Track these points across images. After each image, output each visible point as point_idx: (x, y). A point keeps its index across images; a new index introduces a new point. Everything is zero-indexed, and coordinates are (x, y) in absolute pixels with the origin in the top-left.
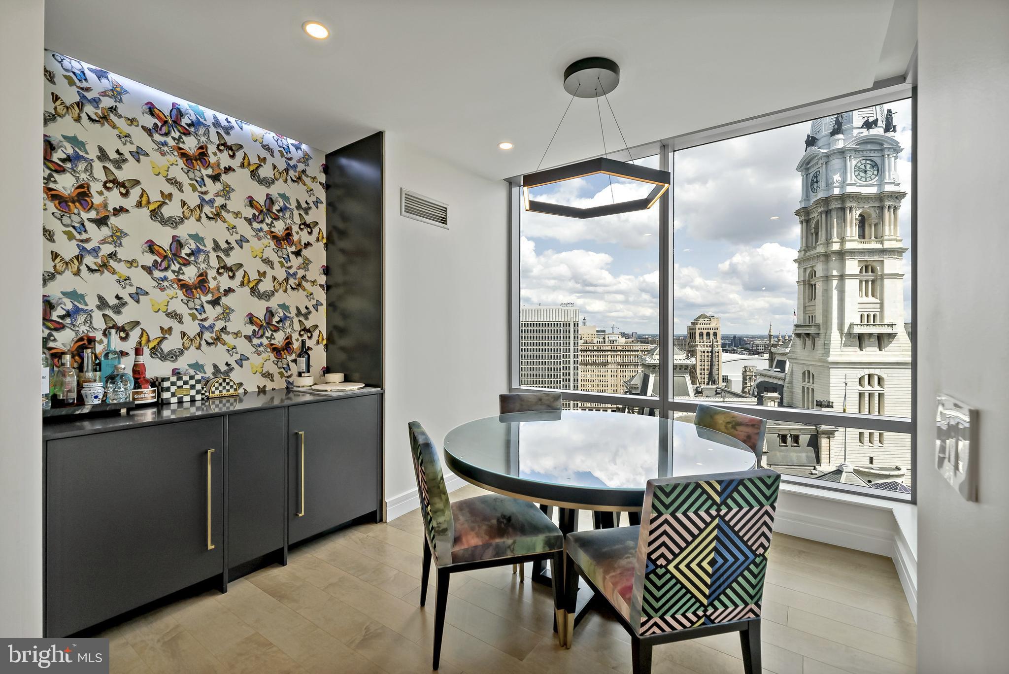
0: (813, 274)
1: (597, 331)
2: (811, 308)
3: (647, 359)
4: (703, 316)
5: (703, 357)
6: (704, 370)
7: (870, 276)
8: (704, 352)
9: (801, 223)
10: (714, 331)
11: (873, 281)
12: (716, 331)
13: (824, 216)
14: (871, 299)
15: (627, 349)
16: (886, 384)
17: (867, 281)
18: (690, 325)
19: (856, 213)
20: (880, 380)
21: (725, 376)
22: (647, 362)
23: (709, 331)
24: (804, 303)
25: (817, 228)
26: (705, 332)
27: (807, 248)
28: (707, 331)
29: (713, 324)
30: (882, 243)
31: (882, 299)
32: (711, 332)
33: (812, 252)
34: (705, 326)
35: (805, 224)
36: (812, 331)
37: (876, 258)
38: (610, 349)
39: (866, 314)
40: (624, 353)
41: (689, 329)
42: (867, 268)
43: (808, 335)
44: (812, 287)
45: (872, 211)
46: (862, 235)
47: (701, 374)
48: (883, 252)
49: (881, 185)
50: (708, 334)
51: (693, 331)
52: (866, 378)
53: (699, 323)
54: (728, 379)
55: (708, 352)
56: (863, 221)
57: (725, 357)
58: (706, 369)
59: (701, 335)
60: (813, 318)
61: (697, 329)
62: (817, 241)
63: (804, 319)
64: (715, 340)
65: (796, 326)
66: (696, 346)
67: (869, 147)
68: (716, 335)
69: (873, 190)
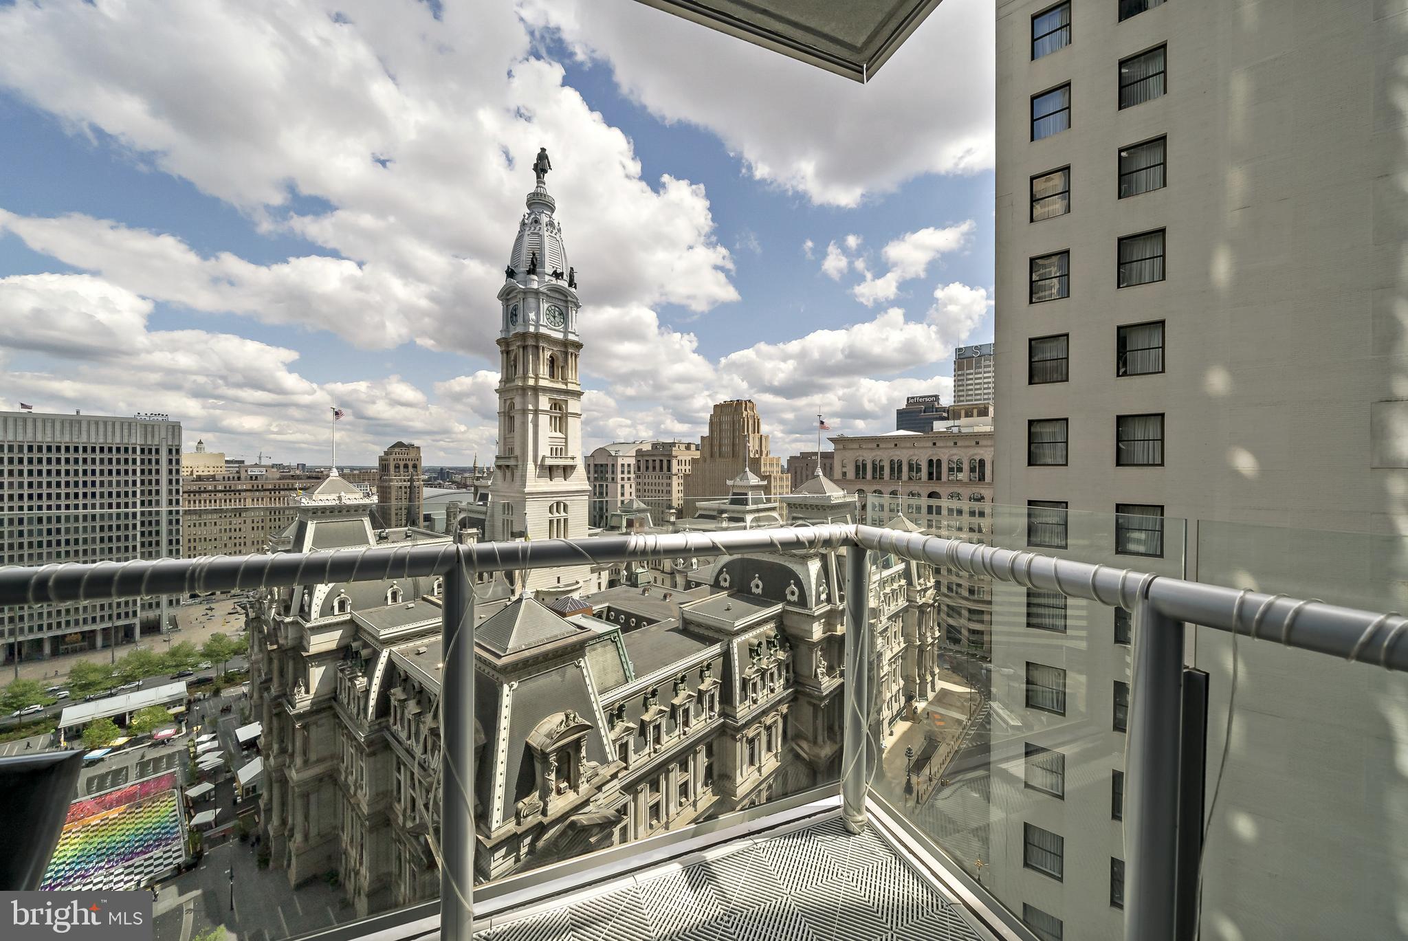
0: (512, 406)
1: (227, 462)
2: (511, 440)
3: (303, 500)
4: (400, 445)
5: (400, 493)
6: (401, 509)
7: (557, 413)
8: (401, 487)
9: (502, 352)
10: (413, 462)
11: (560, 418)
12: (416, 462)
13: (521, 350)
14: (559, 434)
15: (282, 487)
16: (569, 509)
17: (555, 418)
18: (382, 454)
19: (548, 354)
20: (565, 506)
21: (427, 514)
22: (302, 505)
23: (407, 462)
24: (505, 435)
25: (515, 360)
26: (402, 463)
27: (507, 380)
28: (405, 462)
29: (413, 453)
30: (567, 385)
31: (566, 435)
32: (410, 464)
33: (512, 384)
34: (402, 456)
35: (505, 355)
36: (512, 463)
37: (562, 397)
38: (251, 488)
39: (554, 447)
40: (277, 493)
41: (381, 459)
42: (556, 405)
43: (508, 466)
44: (512, 418)
45: (559, 354)
46: (552, 375)
47: (397, 514)
48: (567, 392)
49: (566, 332)
50: (406, 466)
51: (387, 463)
52: (555, 505)
53: (394, 453)
54: (431, 518)
55: (405, 487)
56: (552, 361)
57: (427, 492)
58: (403, 509)
59: (397, 467)
60: (512, 450)
61: (392, 460)
62: (515, 374)
63: (505, 451)
64: (415, 473)
65: (497, 458)
66: (391, 480)
67: (557, 295)
68: (417, 467)
69: (560, 336)
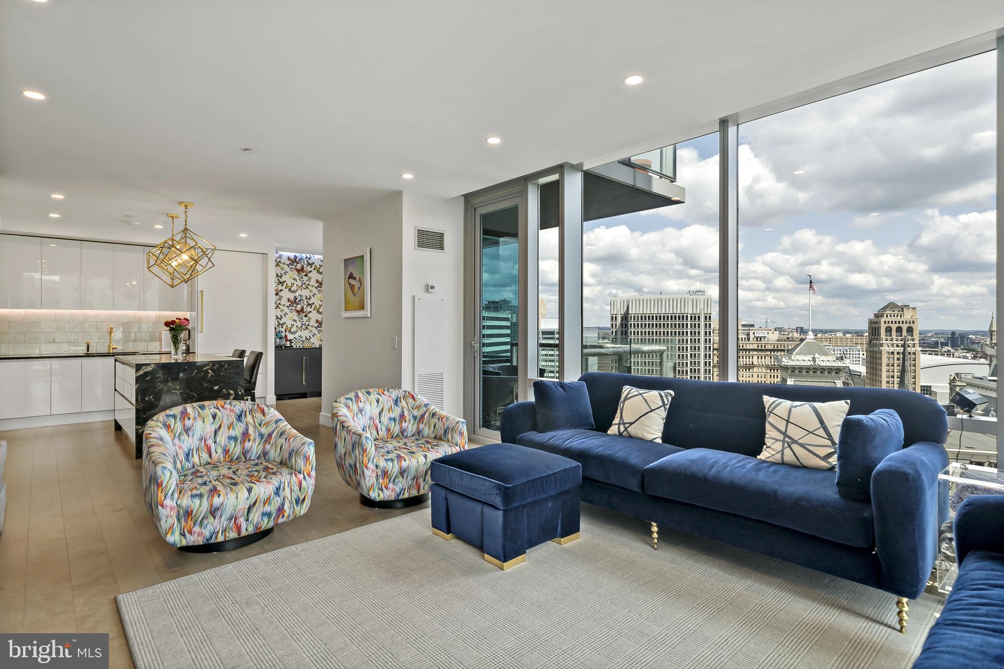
3: (784, 359)
4: (891, 306)
5: (892, 359)
6: (893, 377)
8: (893, 353)
10: (908, 325)
12: (912, 325)
15: (779, 348)
18: (872, 317)
21: (927, 387)
22: (783, 363)
23: (901, 325)
26: (894, 327)
28: (897, 325)
29: (908, 315)
32: (905, 327)
34: (893, 319)
38: (756, 348)
40: (776, 353)
41: (871, 322)
47: (888, 382)
50: (899, 330)
51: (877, 325)
53: (885, 315)
54: (930, 391)
55: (898, 353)
57: (925, 359)
58: (895, 377)
59: (889, 330)
61: (882, 323)
64: (910, 337)
66: (882, 345)
68: (912, 331)
